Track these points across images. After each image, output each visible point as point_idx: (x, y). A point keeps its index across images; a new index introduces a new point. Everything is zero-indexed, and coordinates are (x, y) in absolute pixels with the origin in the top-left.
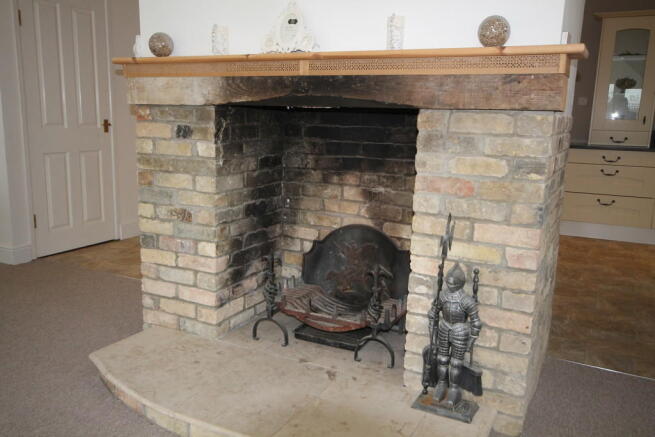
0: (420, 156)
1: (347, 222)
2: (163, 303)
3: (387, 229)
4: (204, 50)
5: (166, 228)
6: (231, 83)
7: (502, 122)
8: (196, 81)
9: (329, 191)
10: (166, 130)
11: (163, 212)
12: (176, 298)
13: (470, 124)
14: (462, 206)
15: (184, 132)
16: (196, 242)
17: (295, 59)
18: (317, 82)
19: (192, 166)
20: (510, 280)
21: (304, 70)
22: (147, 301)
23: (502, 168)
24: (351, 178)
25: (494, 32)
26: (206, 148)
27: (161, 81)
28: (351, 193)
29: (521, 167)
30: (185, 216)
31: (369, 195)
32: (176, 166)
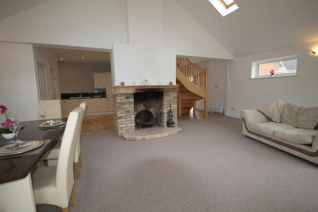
0: (164, 97)
1: (142, 110)
2: (123, 129)
3: (148, 109)
4: (131, 84)
5: (124, 115)
6: (137, 89)
7: (172, 93)
8: (131, 90)
9: (138, 105)
10: (124, 98)
11: (123, 112)
12: (126, 127)
13: (170, 93)
14: (170, 103)
15: (127, 98)
16: (130, 116)
17: (148, 86)
18: (151, 89)
19: (129, 103)
20: (174, 110)
21: (149, 88)
22: (120, 129)
23: (173, 98)
24: (142, 103)
25: (171, 83)
26: (132, 100)
27: (123, 90)
28: (142, 105)
29: (175, 98)
30: (128, 112)
31: (145, 105)
32: (126, 103)
